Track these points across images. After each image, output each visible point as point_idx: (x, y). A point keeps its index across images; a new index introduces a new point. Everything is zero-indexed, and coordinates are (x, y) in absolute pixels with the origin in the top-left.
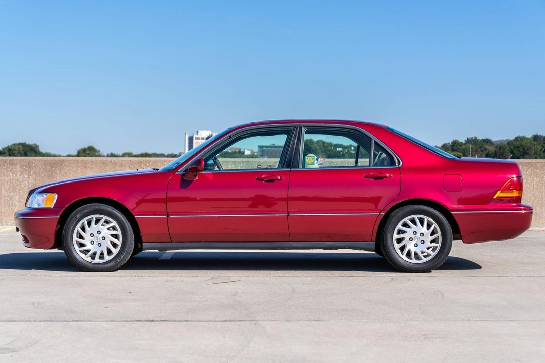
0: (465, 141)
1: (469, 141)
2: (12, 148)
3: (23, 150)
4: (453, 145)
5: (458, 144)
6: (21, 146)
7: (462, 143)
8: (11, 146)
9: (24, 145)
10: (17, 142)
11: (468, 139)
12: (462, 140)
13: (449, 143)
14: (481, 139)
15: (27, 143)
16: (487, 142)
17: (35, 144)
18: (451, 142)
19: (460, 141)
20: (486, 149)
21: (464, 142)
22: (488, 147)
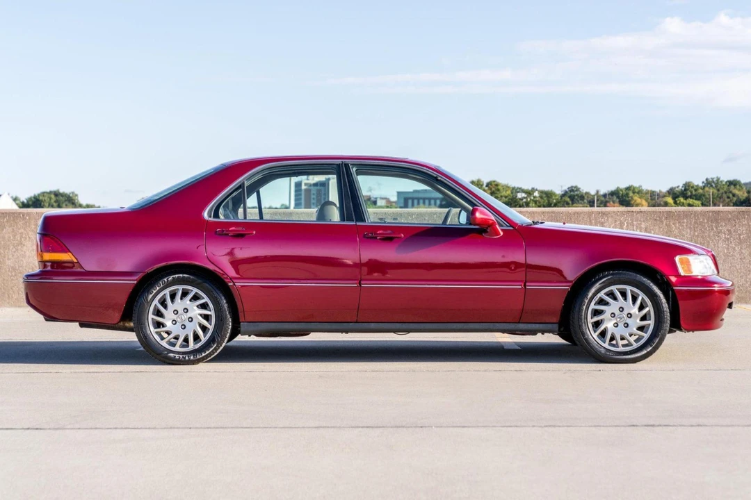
0: (703, 183)
1: (708, 183)
2: (41, 198)
3: (55, 202)
4: (685, 190)
5: (692, 187)
6: (53, 196)
7: (697, 186)
8: (39, 195)
9: (57, 194)
10: (48, 191)
11: (707, 180)
12: (698, 181)
13: (678, 187)
14: (726, 180)
15: (61, 191)
16: (735, 185)
17: (73, 193)
18: (681, 185)
19: (696, 184)
20: (734, 195)
21: (701, 185)
22: (736, 192)
